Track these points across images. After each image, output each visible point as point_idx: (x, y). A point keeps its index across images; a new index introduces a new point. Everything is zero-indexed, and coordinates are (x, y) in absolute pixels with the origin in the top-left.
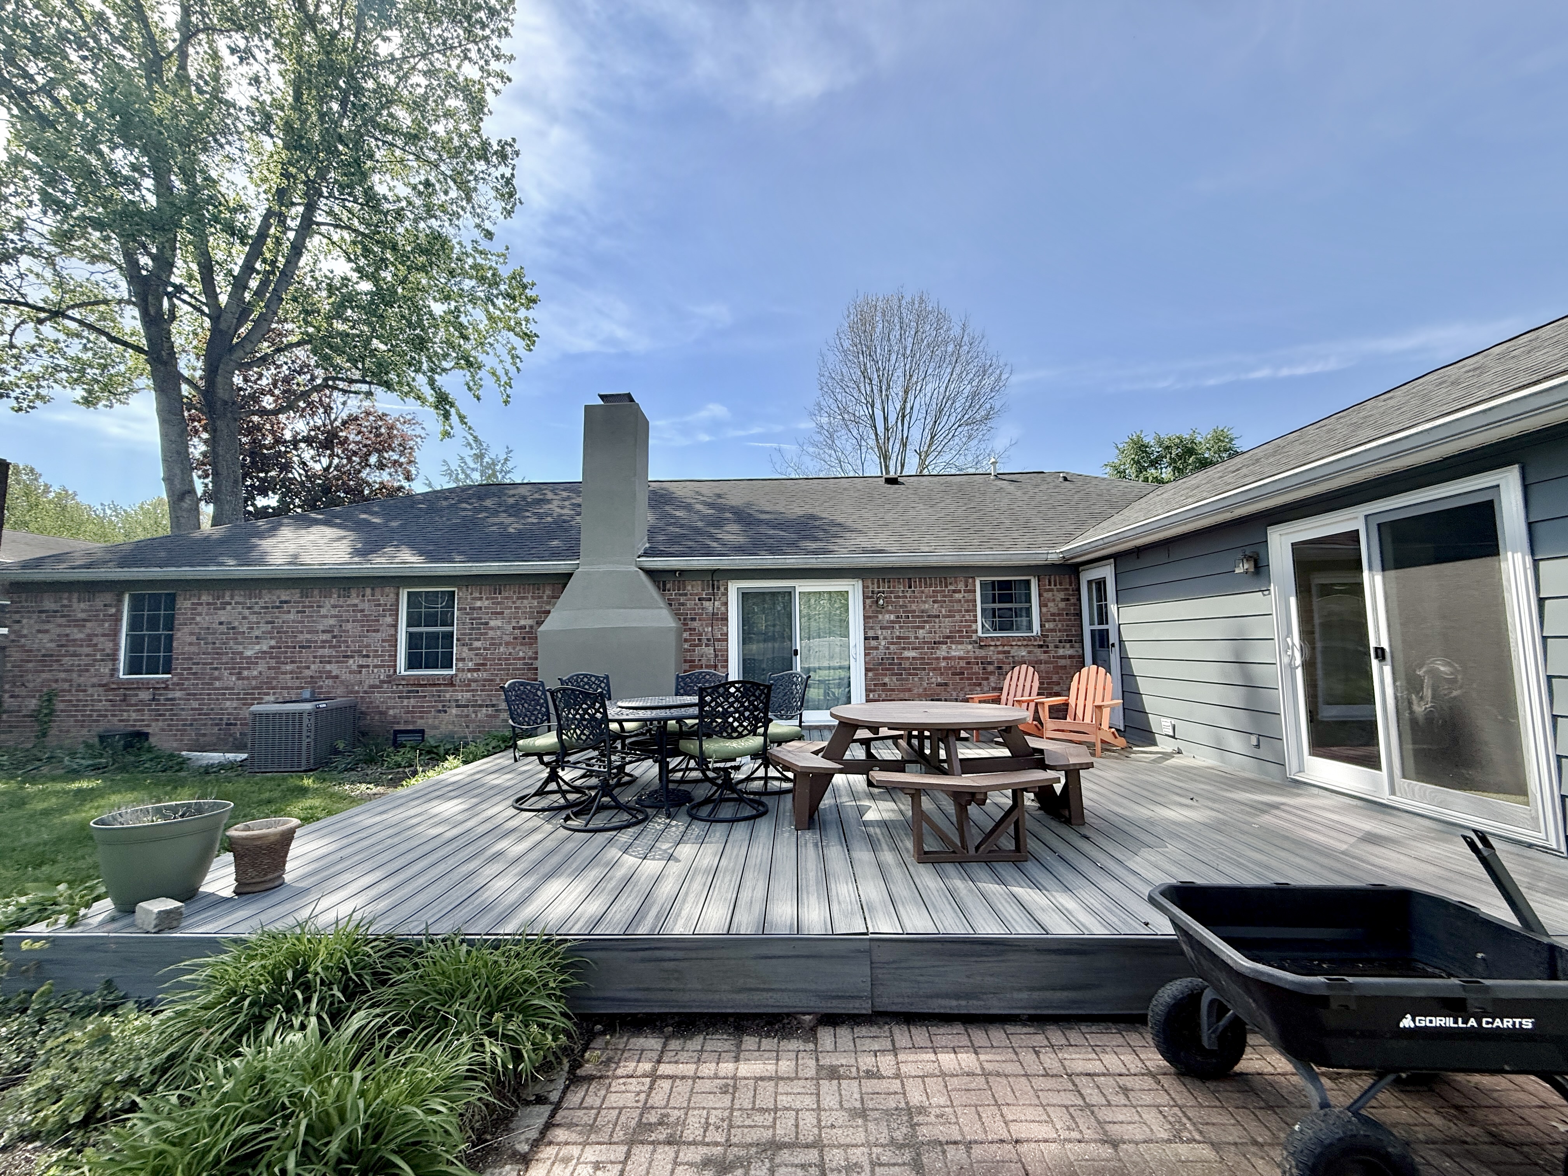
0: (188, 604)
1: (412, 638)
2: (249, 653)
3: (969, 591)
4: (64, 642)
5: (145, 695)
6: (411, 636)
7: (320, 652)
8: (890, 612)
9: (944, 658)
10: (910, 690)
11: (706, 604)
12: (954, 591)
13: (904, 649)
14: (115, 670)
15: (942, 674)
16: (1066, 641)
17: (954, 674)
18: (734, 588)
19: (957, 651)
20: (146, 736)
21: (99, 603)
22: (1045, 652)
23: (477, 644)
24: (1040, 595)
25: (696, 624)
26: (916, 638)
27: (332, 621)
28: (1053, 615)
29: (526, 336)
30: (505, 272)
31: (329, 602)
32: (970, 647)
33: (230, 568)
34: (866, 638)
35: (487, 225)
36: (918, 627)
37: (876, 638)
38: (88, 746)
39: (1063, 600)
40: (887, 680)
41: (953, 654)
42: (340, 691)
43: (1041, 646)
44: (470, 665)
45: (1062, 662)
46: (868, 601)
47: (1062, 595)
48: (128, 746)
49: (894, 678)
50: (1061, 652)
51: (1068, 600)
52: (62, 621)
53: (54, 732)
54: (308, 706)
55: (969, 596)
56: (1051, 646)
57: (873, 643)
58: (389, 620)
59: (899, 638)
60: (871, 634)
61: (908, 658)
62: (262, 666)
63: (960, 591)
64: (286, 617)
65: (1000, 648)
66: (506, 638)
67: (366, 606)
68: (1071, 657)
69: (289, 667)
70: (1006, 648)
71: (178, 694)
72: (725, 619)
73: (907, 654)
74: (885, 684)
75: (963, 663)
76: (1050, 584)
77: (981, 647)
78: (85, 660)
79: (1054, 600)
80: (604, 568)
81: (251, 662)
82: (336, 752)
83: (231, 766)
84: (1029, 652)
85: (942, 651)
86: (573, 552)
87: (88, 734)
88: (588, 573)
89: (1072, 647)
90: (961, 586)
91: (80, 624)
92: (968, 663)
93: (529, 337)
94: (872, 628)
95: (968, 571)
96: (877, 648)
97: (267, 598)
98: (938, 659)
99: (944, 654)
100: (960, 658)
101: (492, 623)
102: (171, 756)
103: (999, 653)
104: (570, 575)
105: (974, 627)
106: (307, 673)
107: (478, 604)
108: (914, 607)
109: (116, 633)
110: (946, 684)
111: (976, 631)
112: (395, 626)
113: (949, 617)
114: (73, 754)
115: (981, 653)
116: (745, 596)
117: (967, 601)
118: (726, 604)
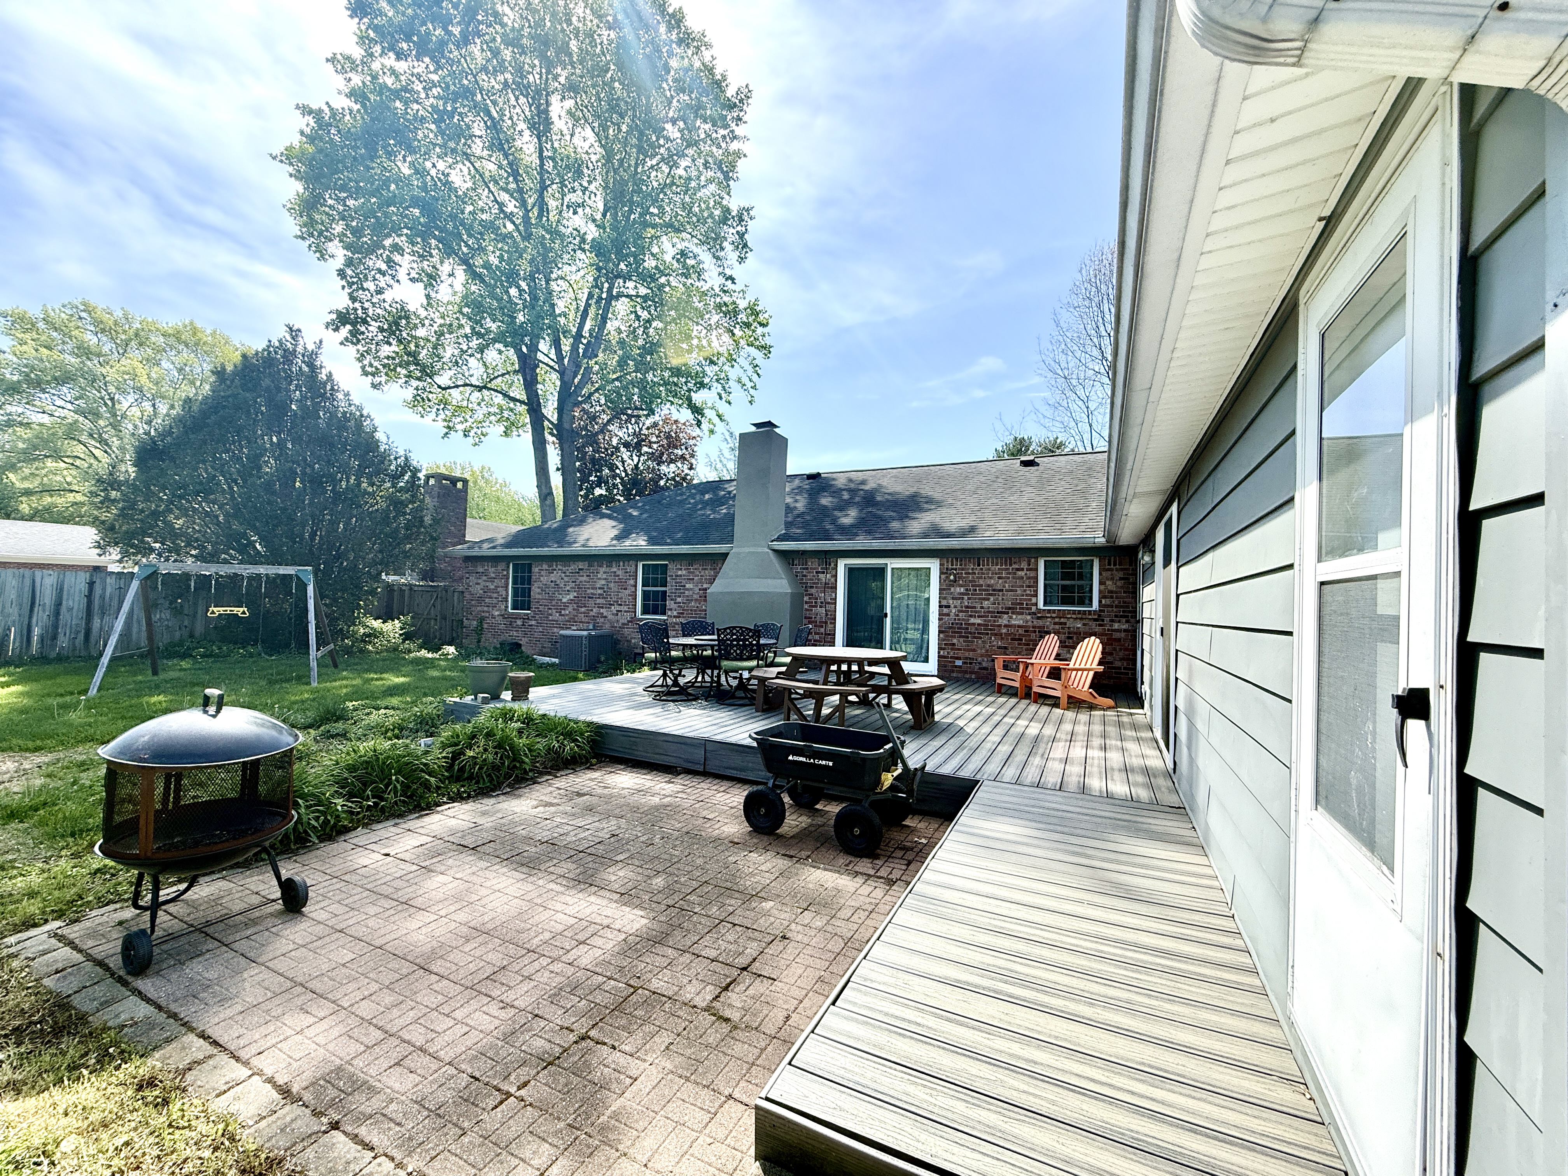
0: (537, 570)
1: (645, 594)
2: (564, 600)
3: (1031, 570)
4: (486, 590)
5: (519, 622)
6: (644, 592)
7: (598, 601)
8: (961, 586)
9: (1005, 626)
10: (974, 650)
11: (821, 576)
12: (1018, 570)
13: (971, 616)
14: (507, 607)
15: (1002, 639)
16: (1121, 616)
17: (1012, 639)
18: (842, 565)
19: (1017, 620)
20: (520, 645)
21: (500, 567)
22: (1100, 625)
23: (679, 600)
24: (1100, 574)
25: (813, 591)
26: (982, 608)
27: (603, 582)
28: (1111, 592)
29: (764, 347)
30: (742, 304)
31: (602, 570)
32: (1029, 617)
33: (553, 550)
34: (940, 606)
35: (728, 272)
36: (984, 599)
37: (948, 607)
38: (495, 648)
39: (1121, 579)
40: (955, 641)
41: (1013, 622)
42: (607, 626)
43: (1095, 620)
44: (675, 613)
45: (1116, 635)
46: (943, 576)
47: (1121, 574)
48: (511, 650)
49: (961, 640)
50: (1116, 626)
51: (1128, 579)
52: (485, 578)
53: (483, 640)
54: (585, 633)
55: (1032, 574)
56: (1107, 620)
57: (945, 610)
58: (632, 582)
59: (967, 607)
60: (944, 603)
61: (974, 624)
62: (570, 609)
63: (1022, 569)
64: (581, 579)
65: (1057, 620)
66: (695, 596)
67: (620, 573)
68: (1125, 631)
69: (583, 610)
70: (1062, 620)
71: (533, 623)
72: (834, 588)
73: (972, 620)
74: (954, 644)
75: (1021, 631)
76: (1109, 564)
77: (1039, 618)
78: (495, 601)
79: (1112, 579)
80: (747, 550)
81: (566, 606)
82: (599, 662)
83: (553, 665)
84: (1084, 625)
85: (1004, 620)
86: (729, 538)
87: (496, 642)
88: (739, 554)
89: (1127, 622)
90: (1024, 565)
91: (492, 580)
92: (1026, 631)
93: (766, 349)
94: (945, 598)
95: (1031, 553)
96: (948, 615)
97: (574, 567)
98: (1000, 626)
99: (1005, 622)
100: (1019, 626)
101: (687, 586)
102: (528, 657)
103: (1055, 624)
104: (726, 555)
105: (1034, 600)
106: (592, 613)
107: (680, 573)
108: (981, 582)
109: (507, 587)
110: (1006, 648)
111: (1036, 604)
112: (635, 586)
113: (1011, 591)
114: (489, 652)
115: (1040, 623)
116: (852, 571)
117: (1029, 578)
118: (836, 576)
